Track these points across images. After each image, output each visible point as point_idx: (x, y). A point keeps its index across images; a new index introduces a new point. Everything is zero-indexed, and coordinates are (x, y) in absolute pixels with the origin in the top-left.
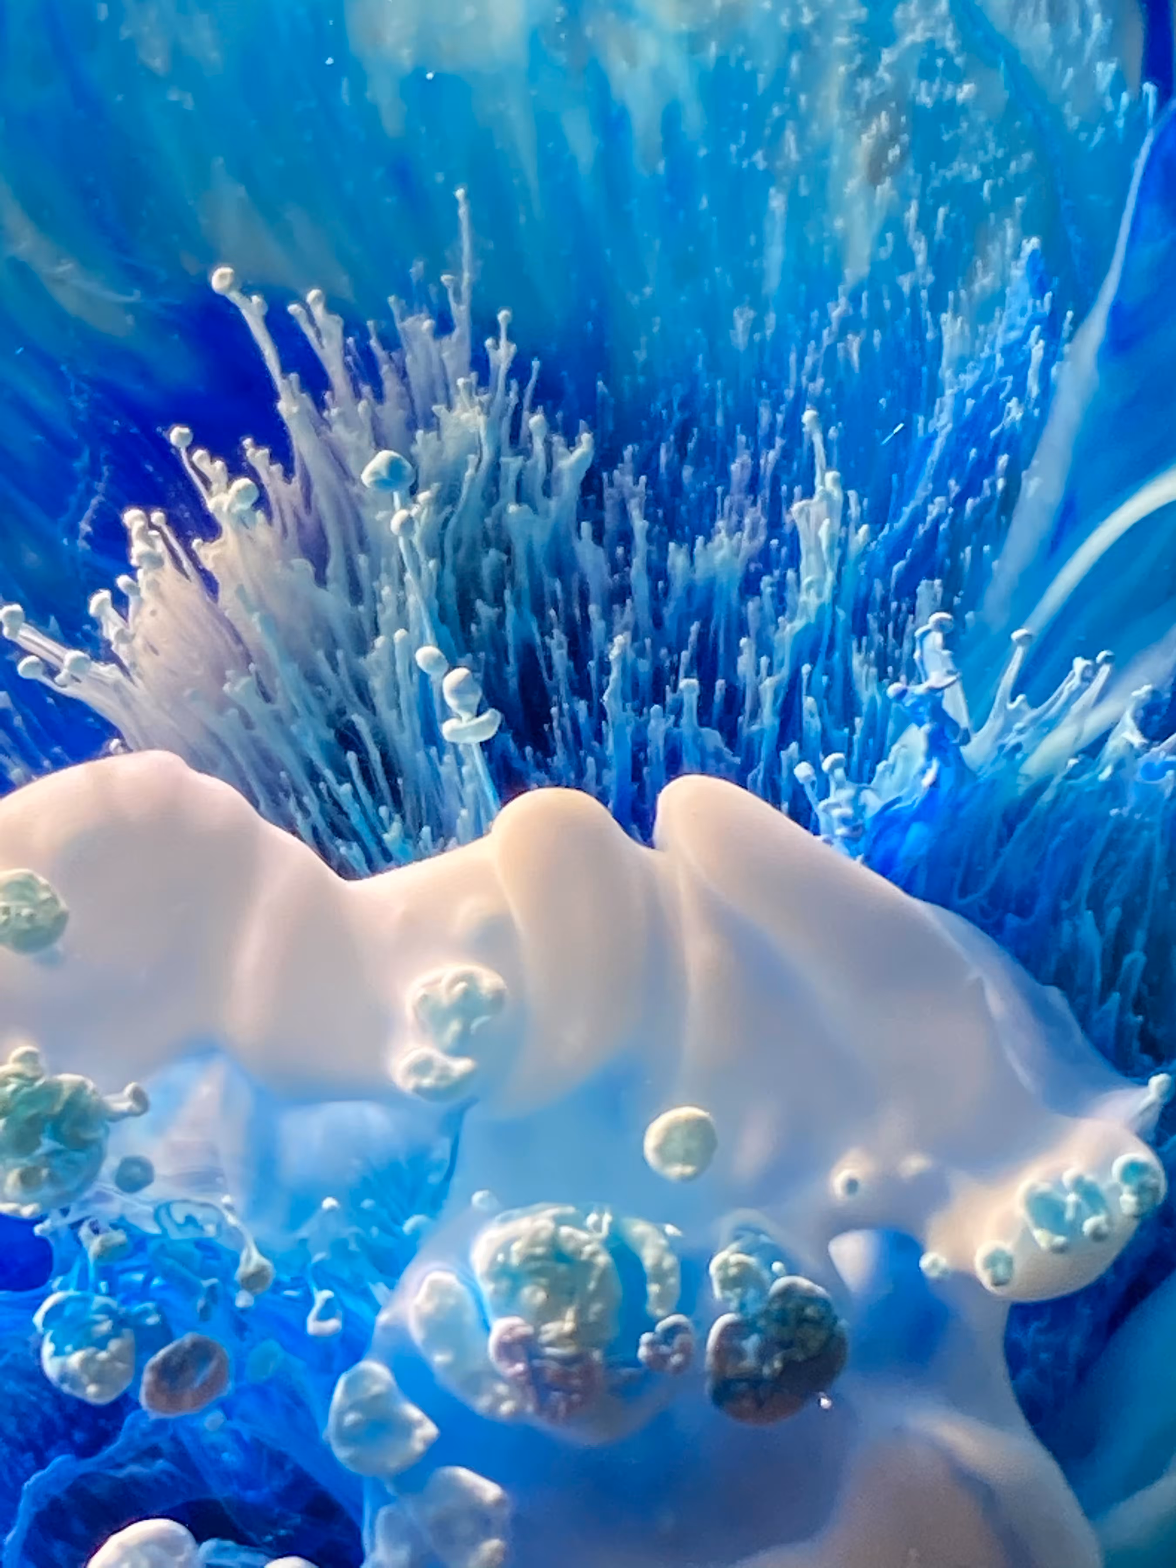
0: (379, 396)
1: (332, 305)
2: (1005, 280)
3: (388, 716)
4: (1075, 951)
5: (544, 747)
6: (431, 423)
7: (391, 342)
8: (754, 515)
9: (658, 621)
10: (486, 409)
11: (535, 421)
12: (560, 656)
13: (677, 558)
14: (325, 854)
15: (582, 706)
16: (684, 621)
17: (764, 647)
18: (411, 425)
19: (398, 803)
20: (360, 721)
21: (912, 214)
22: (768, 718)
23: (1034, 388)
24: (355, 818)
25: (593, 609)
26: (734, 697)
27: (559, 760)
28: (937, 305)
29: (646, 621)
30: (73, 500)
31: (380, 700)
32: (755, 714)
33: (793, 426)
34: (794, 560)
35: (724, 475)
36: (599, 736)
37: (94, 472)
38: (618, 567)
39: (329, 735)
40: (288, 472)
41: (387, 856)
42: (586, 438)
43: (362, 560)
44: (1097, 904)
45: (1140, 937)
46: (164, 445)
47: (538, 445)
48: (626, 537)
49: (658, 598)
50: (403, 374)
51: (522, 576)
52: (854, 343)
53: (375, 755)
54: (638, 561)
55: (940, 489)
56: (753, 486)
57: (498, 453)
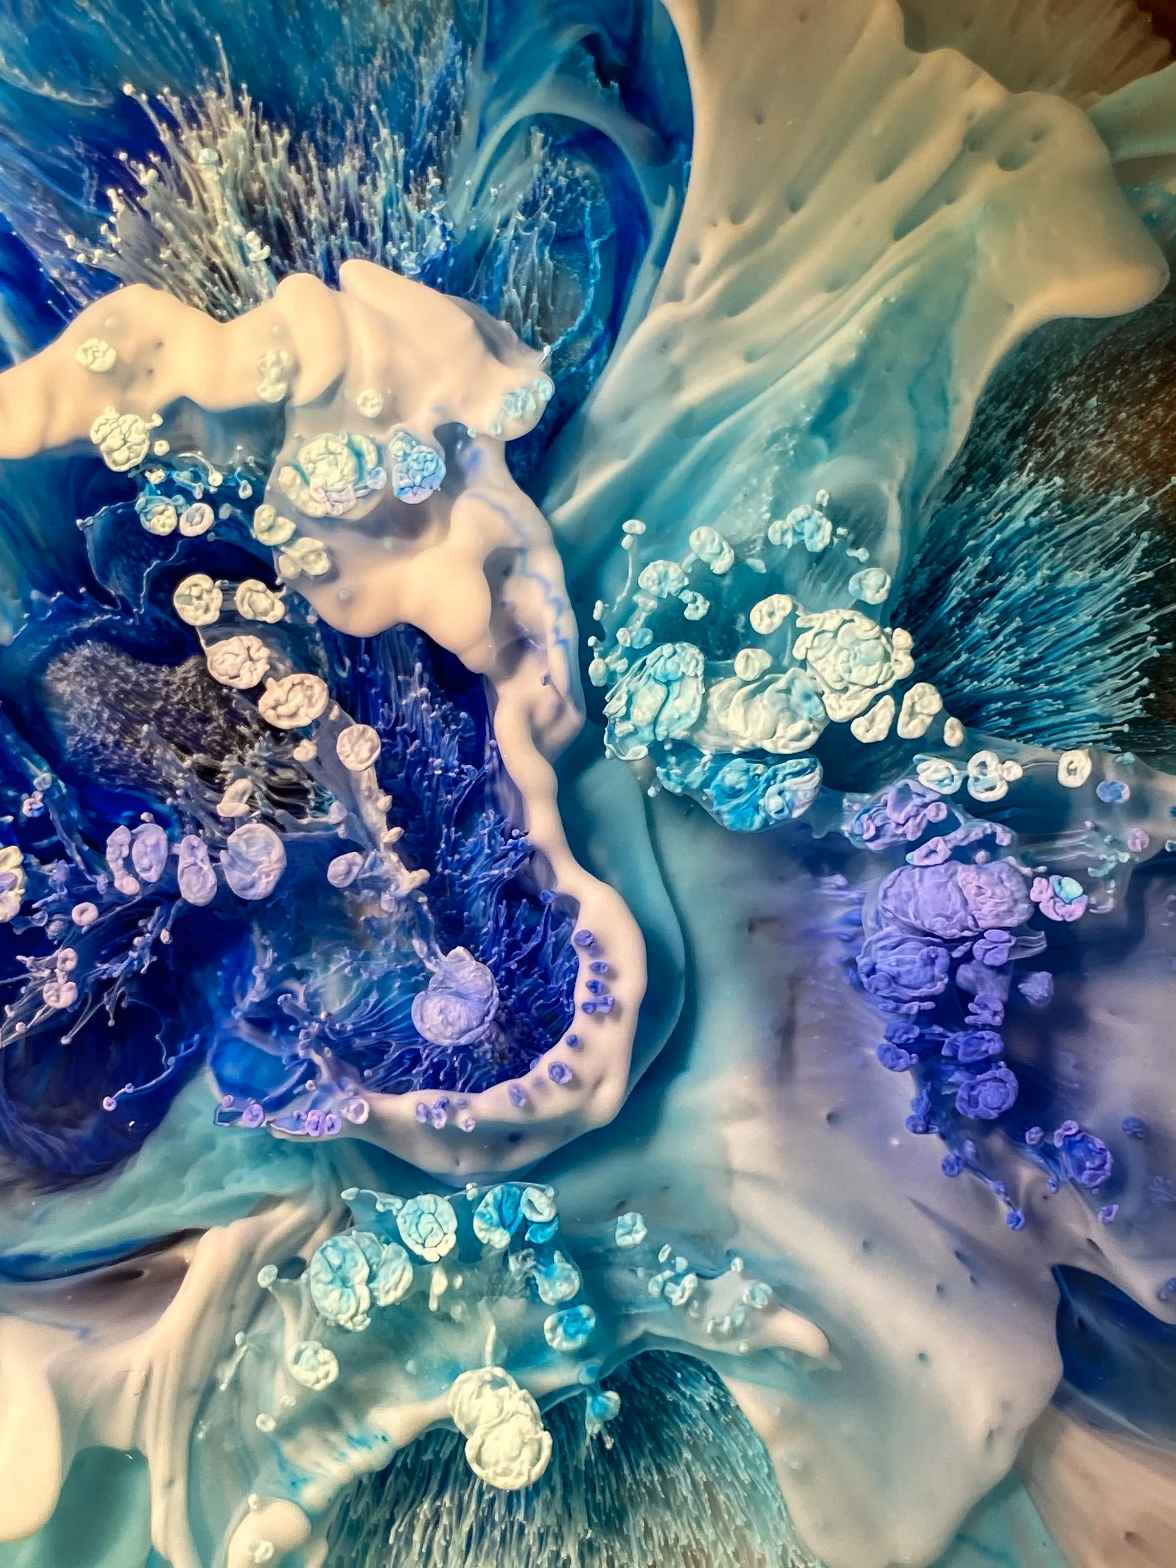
0: (200, 127)
1: (174, 92)
2: (441, 38)
3: (227, 257)
4: (511, 306)
5: (292, 260)
6: (223, 134)
7: (201, 104)
8: (359, 152)
9: (328, 202)
10: (244, 126)
11: (265, 128)
12: (291, 222)
13: (331, 174)
14: (213, 315)
15: (304, 241)
16: (337, 199)
17: (371, 206)
18: (215, 137)
19: (239, 293)
20: (217, 260)
21: (400, 17)
22: (378, 234)
23: (460, 82)
24: (223, 300)
25: (302, 201)
26: (363, 226)
27: (299, 263)
28: (417, 52)
29: (324, 202)
30: (85, 190)
31: (224, 253)
32: (373, 233)
33: (368, 112)
34: (377, 167)
35: (343, 137)
36: (313, 252)
37: (91, 177)
38: (308, 182)
39: (205, 268)
40: (169, 165)
41: (237, 312)
42: (286, 132)
43: (205, 196)
44: (516, 284)
45: (535, 296)
46: (118, 161)
47: (268, 138)
48: (309, 169)
49: (326, 191)
50: (208, 117)
51: (270, 192)
52: (387, 75)
53: (225, 273)
54: (316, 178)
55: (430, 128)
56: (356, 140)
57: (252, 143)
